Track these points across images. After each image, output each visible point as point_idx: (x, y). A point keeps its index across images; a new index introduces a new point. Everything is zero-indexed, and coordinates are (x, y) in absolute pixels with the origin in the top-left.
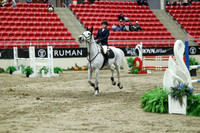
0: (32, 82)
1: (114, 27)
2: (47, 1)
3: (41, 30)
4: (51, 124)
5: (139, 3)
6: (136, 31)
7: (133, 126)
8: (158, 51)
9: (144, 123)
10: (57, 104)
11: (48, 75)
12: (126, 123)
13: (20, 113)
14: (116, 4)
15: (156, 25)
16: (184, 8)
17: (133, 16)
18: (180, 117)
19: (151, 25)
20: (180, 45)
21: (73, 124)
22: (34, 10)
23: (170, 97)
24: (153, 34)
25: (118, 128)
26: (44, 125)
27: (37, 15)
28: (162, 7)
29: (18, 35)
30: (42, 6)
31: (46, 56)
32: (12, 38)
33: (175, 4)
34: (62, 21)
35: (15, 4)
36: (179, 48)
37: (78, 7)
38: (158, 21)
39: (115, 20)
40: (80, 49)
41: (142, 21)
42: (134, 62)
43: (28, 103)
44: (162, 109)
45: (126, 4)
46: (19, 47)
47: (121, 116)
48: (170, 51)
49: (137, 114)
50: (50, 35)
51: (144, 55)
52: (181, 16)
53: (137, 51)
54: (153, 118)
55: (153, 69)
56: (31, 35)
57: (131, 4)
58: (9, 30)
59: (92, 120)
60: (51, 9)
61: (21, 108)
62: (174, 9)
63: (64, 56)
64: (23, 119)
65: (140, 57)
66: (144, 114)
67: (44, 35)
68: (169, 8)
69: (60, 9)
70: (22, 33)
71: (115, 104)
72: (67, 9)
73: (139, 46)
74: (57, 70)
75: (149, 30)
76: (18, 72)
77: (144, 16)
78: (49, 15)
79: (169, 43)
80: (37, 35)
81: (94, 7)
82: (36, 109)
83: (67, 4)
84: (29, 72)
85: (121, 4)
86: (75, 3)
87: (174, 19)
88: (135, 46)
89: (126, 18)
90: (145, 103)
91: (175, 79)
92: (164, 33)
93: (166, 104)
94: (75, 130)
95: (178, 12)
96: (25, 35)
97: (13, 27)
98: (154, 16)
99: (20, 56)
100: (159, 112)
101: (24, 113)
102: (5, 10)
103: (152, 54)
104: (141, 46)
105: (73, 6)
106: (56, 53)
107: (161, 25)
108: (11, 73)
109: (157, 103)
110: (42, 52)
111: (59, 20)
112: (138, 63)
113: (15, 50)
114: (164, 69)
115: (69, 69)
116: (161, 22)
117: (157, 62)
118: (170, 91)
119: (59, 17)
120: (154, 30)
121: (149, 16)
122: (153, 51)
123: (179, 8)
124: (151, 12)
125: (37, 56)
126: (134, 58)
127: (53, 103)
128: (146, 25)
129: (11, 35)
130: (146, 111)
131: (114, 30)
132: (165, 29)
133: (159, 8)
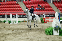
0: (11, 25)
1: (36, 8)
2: (16, 0)
3: (14, 9)
4: (17, 38)
5: (44, 1)
6: (43, 10)
7: (43, 39)
8: (50, 16)
9: (46, 38)
10: (19, 32)
11: (16, 23)
12: (40, 38)
13: (7, 35)
14: (37, 1)
15: (50, 8)
16: (58, 3)
17: (43, 5)
18: (57, 36)
19: (48, 8)
20: (57, 14)
21: (24, 38)
22: (12, 3)
23: (54, 30)
24: (49, 11)
25: (38, 39)
26: (15, 38)
27: (13, 5)
28: (52, 2)
29: (7, 11)
30: (14, 2)
31: (16, 17)
32: (5, 12)
33: (55, 1)
34: (20, 7)
35: (6, 1)
36: (57, 15)
37: (25, 2)
38: (50, 6)
39: (37, 6)
40: (26, 15)
41: (45, 6)
42: (43, 19)
43: (10, 32)
44: (51, 34)
45: (40, 1)
46: (7, 14)
47: (39, 36)
48: (54, 16)
49: (44, 35)
50: (17, 11)
51: (46, 17)
52: (57, 5)
53: (44, 16)
54: (49, 36)
55: (49, 21)
56: (11, 11)
57: (42, 1)
58: (4, 9)
59: (30, 37)
60: (17, 3)
61: (8, 33)
62: (55, 3)
63: (21, 17)
64: (8, 37)
65: (45, 17)
66: (46, 35)
67: (15, 11)
68: (54, 3)
69: (20, 3)
70: (8, 10)
71: (37, 32)
72: (22, 3)
73: (44, 14)
74: (19, 22)
75: (47, 9)
76: (7, 22)
77: (46, 5)
78: (16, 5)
79: (54, 13)
80: (13, 11)
81: (30, 2)
82: (12, 33)
83: (22, 1)
84: (10, 22)
85: (39, 1)
86: (24, 1)
87: (55, 6)
88: (43, 14)
89: (40, 6)
90: (46, 32)
91: (56, 24)
92: (52, 10)
93: (53, 32)
94: (25, 40)
95: (56, 4)
96: (9, 11)
97: (5, 8)
98: (49, 5)
99: (7, 17)
100: (50, 34)
101: (9, 35)
102: (3, 3)
103: (48, 17)
104: (45, 14)
105: (24, 2)
106: (19, 16)
107: (51, 8)
108: (5, 22)
109: (50, 32)
110: (14, 16)
111: (19, 6)
112: (44, 19)
113: (6, 15)
114: (52, 21)
115: (22, 21)
116: (51, 7)
117: (50, 19)
118: (54, 28)
119: (19, 5)
120: (49, 9)
121: (47, 5)
122: (49, 16)
123: (57, 3)
124: (48, 4)
125: (13, 17)
126: (43, 18)
127: (18, 32)
128: (46, 8)
129: (5, 11)
130: (46, 34)
131: (37, 9)
132: (52, 9)
133: (51, 2)
